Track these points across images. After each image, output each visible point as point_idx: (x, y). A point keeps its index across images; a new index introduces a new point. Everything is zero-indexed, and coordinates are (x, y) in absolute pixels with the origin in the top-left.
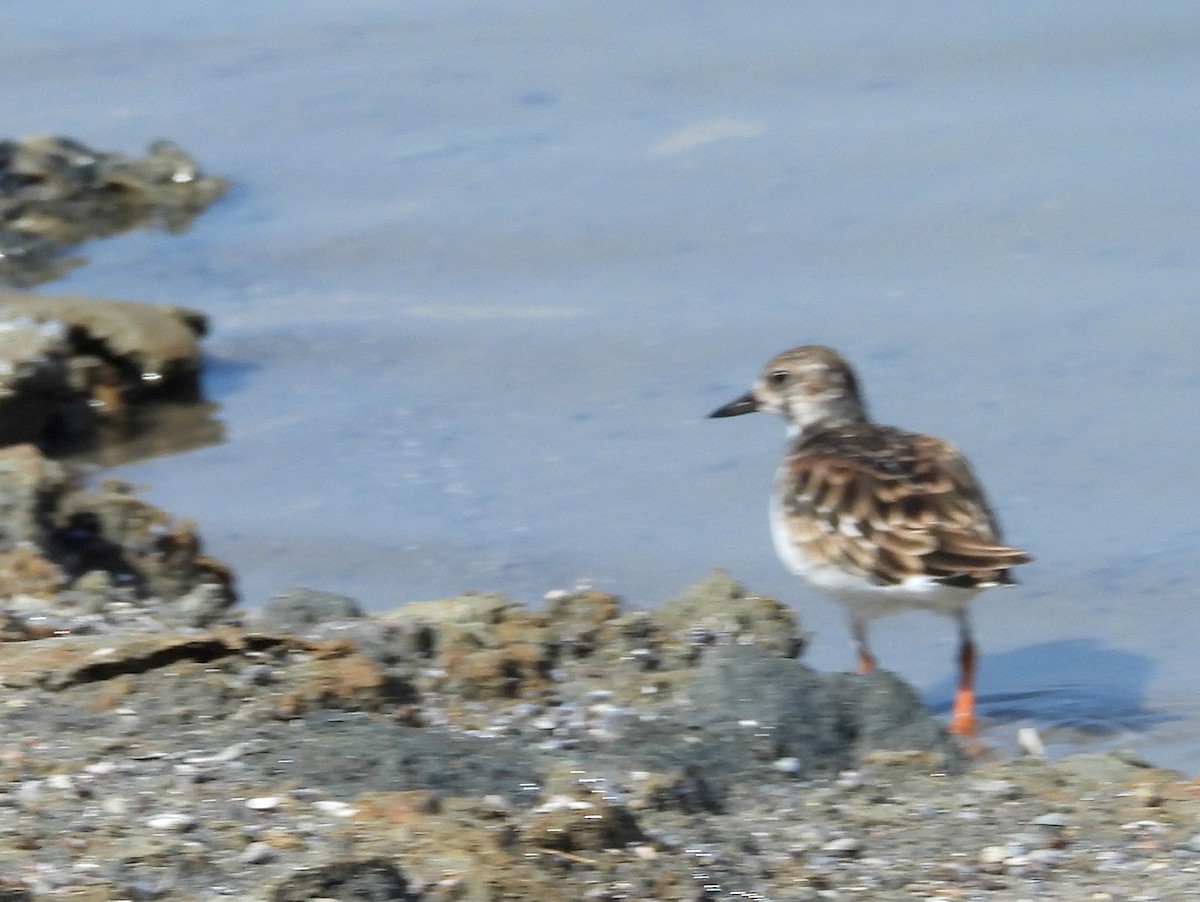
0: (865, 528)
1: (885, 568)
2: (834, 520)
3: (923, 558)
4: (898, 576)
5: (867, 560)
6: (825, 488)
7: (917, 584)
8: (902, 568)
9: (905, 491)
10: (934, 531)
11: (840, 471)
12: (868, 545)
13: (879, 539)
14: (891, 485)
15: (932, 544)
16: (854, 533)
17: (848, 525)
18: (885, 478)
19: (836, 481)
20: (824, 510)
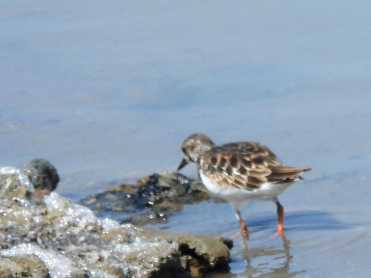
0: (243, 171)
1: (252, 183)
2: (229, 171)
3: (267, 177)
4: (258, 185)
5: (244, 183)
7: (266, 186)
8: (258, 181)
9: (253, 156)
10: (269, 167)
11: (228, 155)
12: (245, 177)
13: (248, 174)
14: (248, 156)
15: (269, 172)
16: (238, 174)
17: (235, 171)
18: (245, 154)
19: (227, 158)
20: (224, 168)
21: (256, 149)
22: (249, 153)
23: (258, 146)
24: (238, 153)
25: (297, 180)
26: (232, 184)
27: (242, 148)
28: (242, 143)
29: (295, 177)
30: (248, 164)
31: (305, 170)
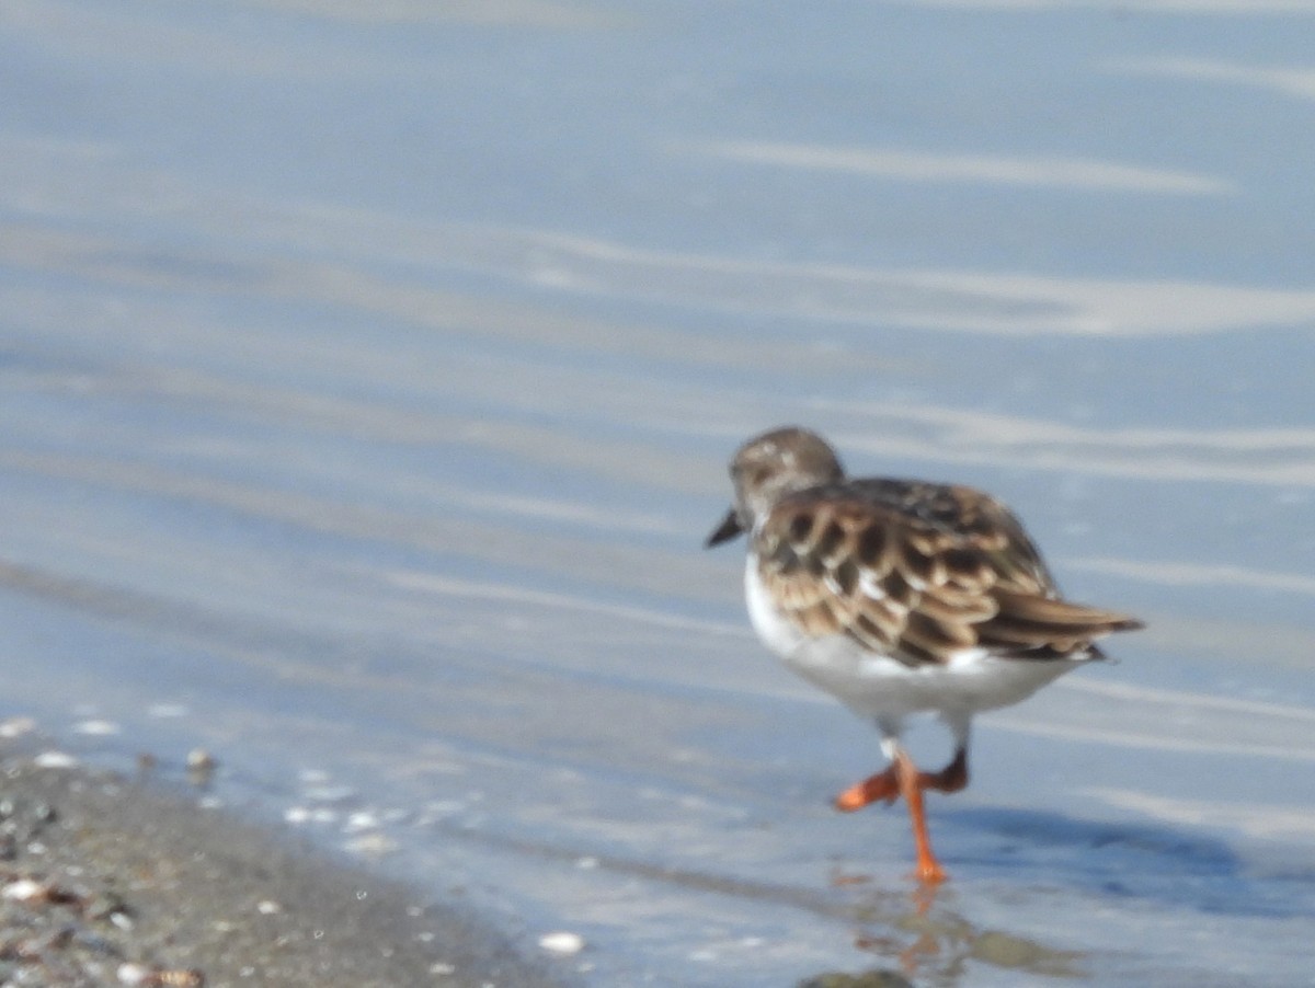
0: (895, 587)
1: (918, 641)
2: (846, 579)
3: (978, 627)
4: (939, 651)
5: (893, 630)
6: (834, 535)
7: (967, 662)
8: (948, 640)
9: (949, 541)
10: (993, 592)
11: (857, 516)
12: (899, 610)
13: (915, 602)
14: (930, 535)
15: (989, 609)
16: (877, 594)
17: (868, 583)
18: (918, 525)
19: (850, 526)
20: (831, 563)
21: (968, 519)
22: (937, 525)
23: (976, 509)
24: (896, 517)
25: (1079, 656)
26: (848, 632)
27: (917, 505)
28: (927, 486)
29: (1077, 646)
30: (923, 565)
31: (1118, 626)
